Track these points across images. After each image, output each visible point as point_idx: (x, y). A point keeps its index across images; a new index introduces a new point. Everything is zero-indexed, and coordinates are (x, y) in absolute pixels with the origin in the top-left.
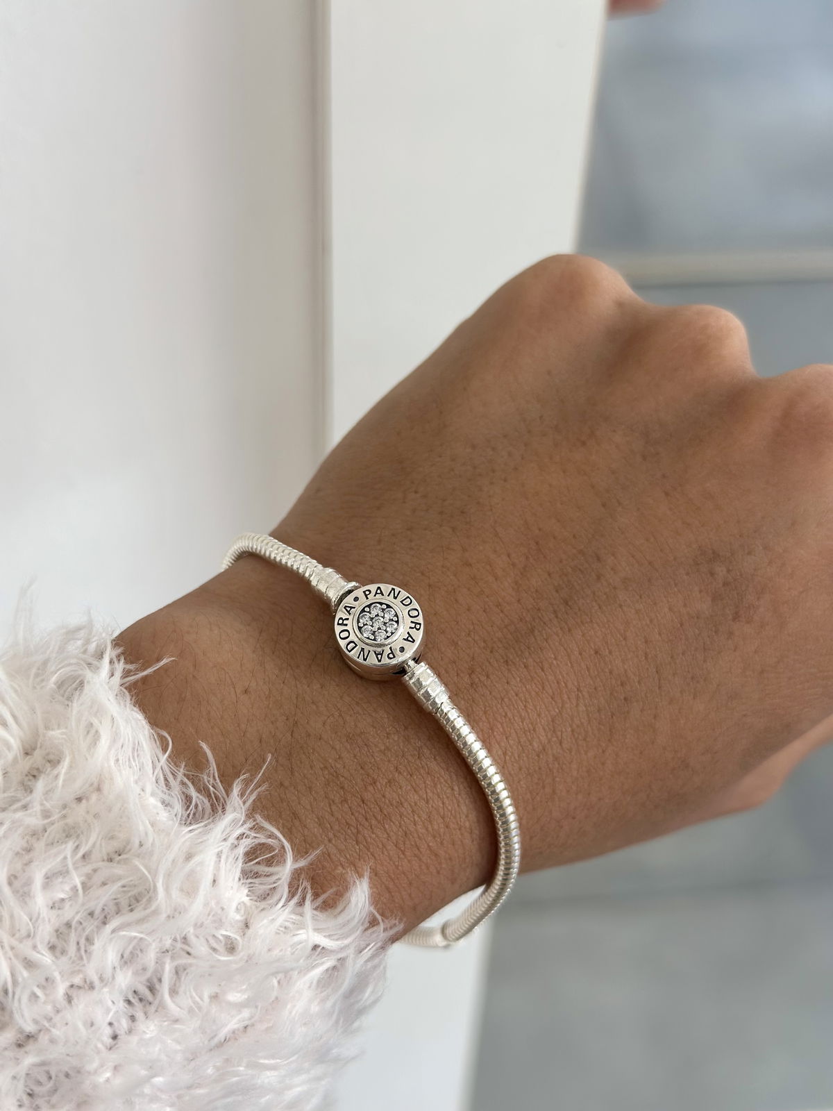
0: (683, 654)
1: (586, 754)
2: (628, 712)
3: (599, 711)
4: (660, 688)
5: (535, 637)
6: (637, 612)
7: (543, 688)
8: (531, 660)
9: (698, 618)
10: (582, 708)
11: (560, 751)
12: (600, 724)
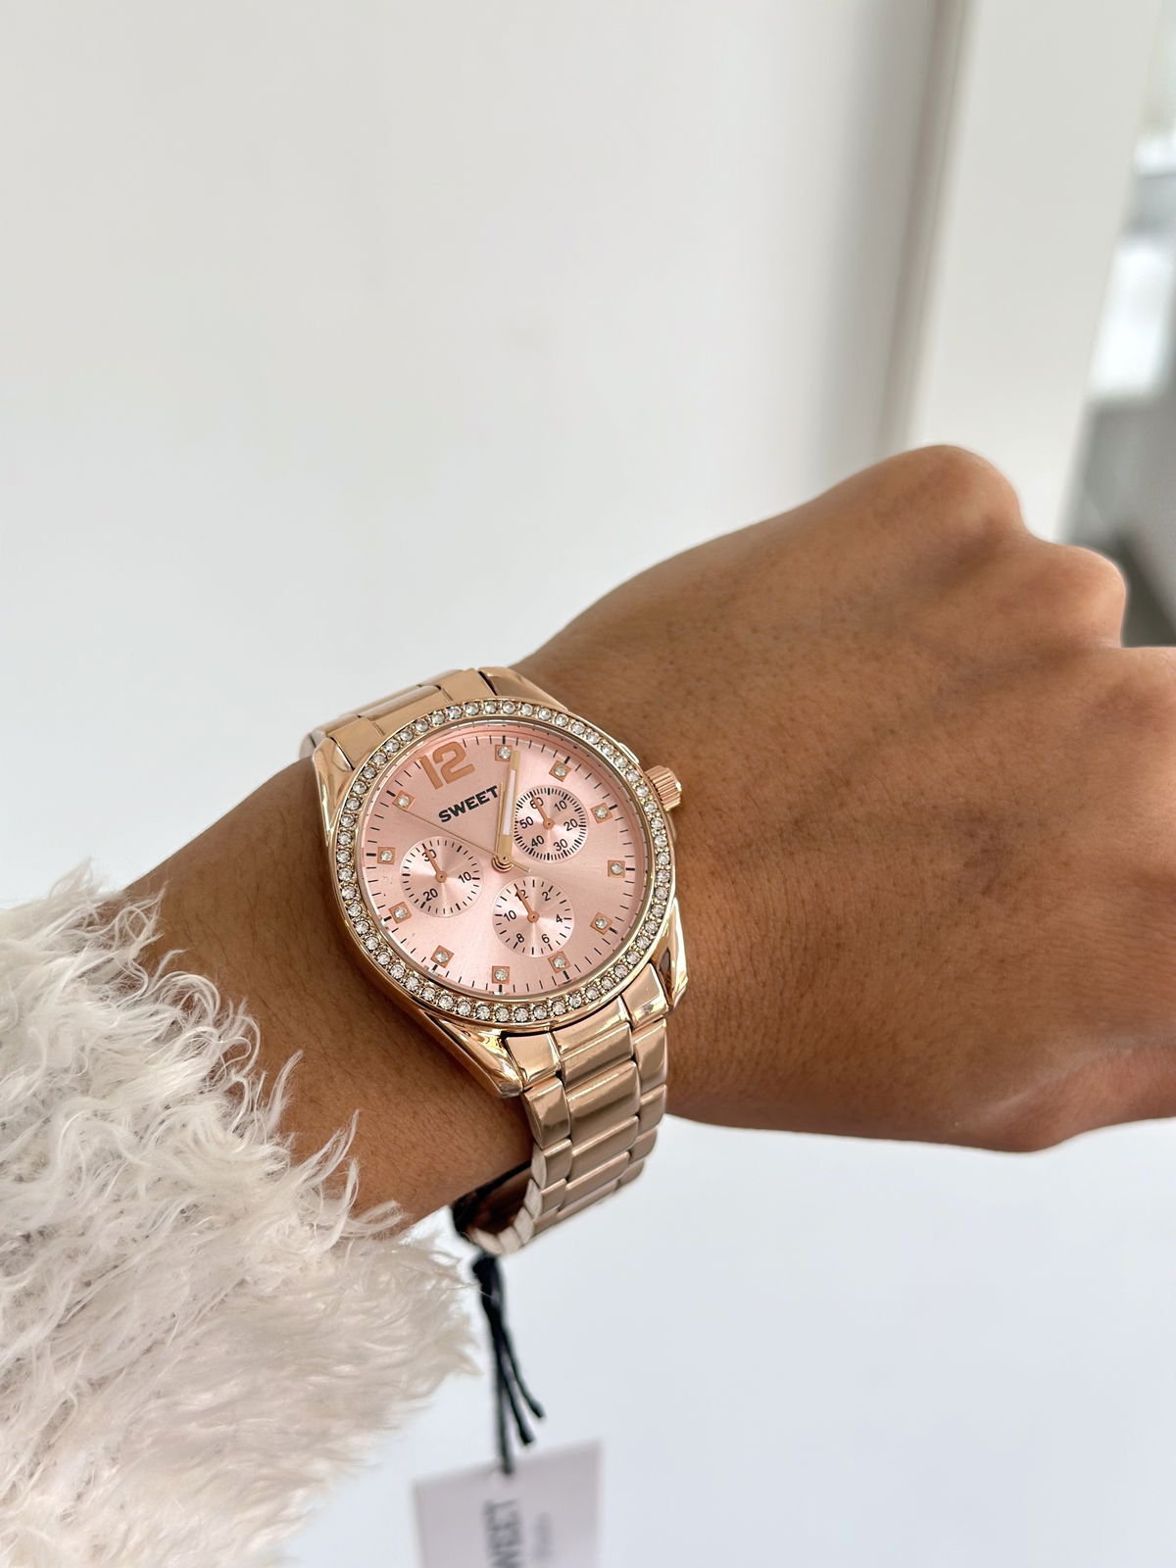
1: (781, 994)
2: (837, 960)
3: (805, 949)
7: (748, 911)
10: (787, 942)
11: (753, 982)
12: (803, 964)
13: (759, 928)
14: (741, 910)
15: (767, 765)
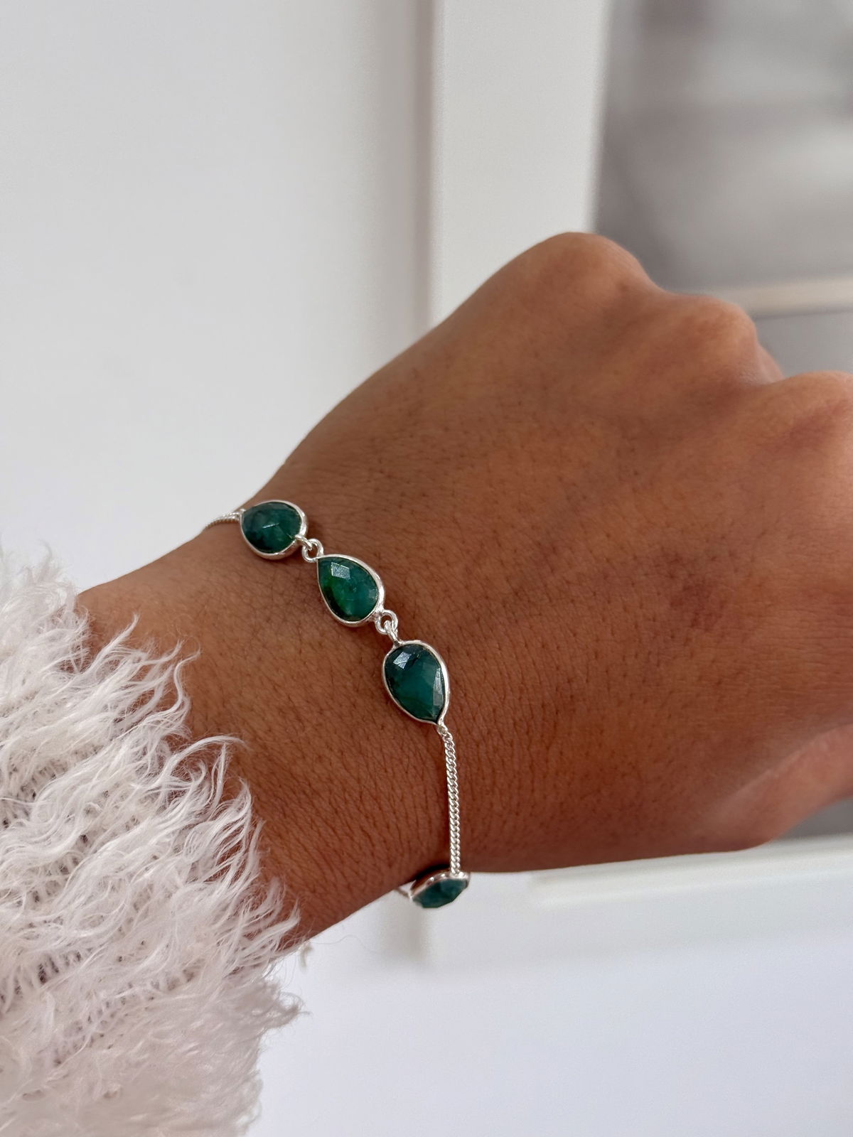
0: (636, 656)
1: (528, 749)
2: (574, 710)
4: (609, 689)
5: (480, 626)
6: (590, 608)
8: (473, 648)
9: (654, 620)
11: (501, 743)
12: (544, 719)
13: (497, 693)
14: (478, 679)
15: (482, 545)
